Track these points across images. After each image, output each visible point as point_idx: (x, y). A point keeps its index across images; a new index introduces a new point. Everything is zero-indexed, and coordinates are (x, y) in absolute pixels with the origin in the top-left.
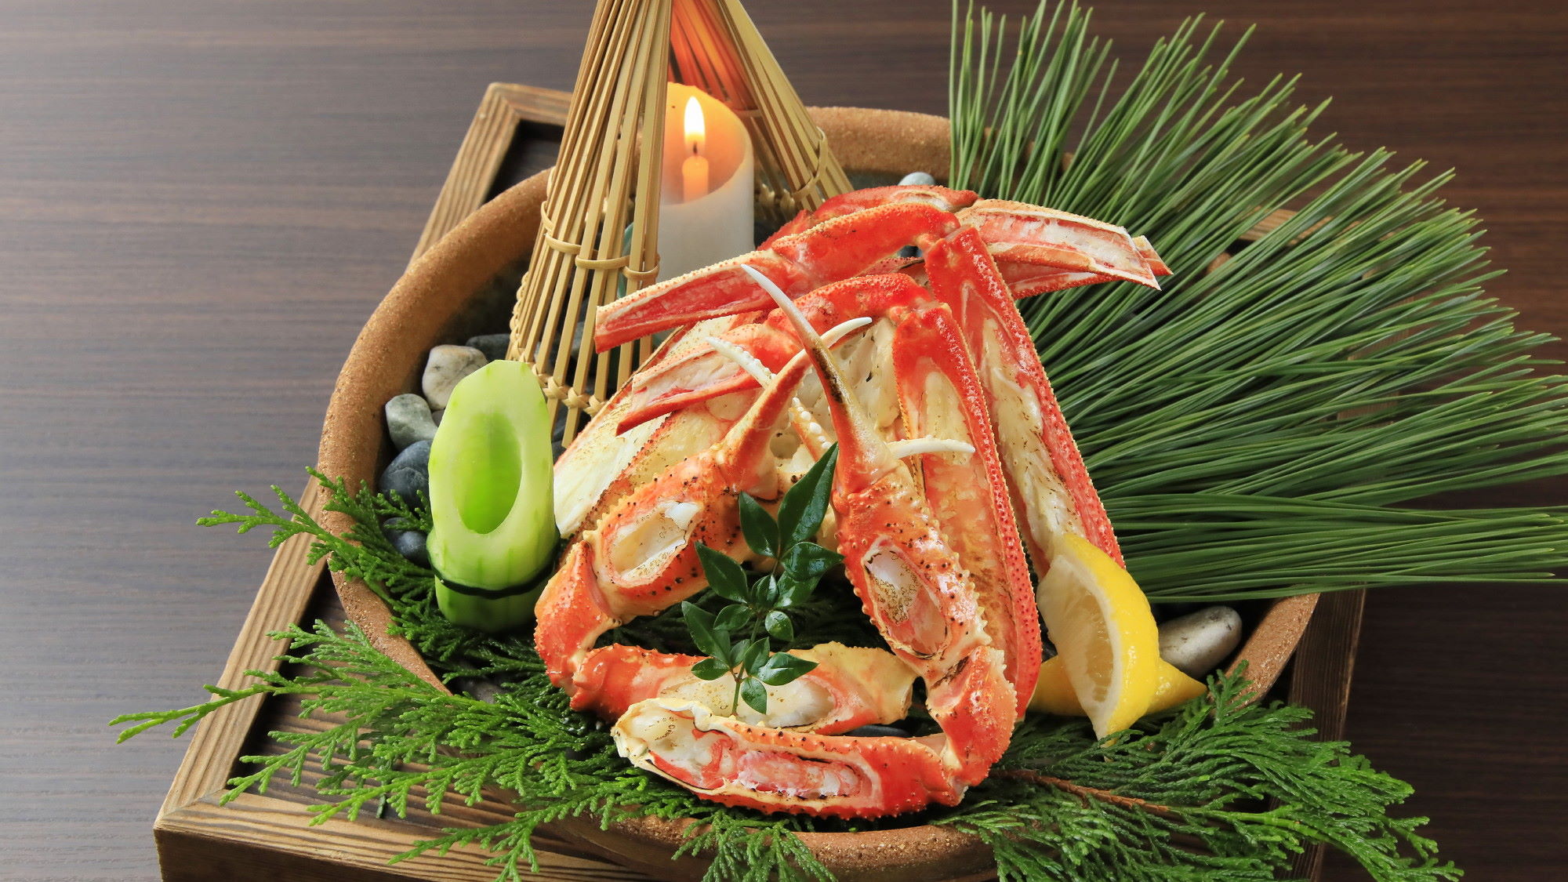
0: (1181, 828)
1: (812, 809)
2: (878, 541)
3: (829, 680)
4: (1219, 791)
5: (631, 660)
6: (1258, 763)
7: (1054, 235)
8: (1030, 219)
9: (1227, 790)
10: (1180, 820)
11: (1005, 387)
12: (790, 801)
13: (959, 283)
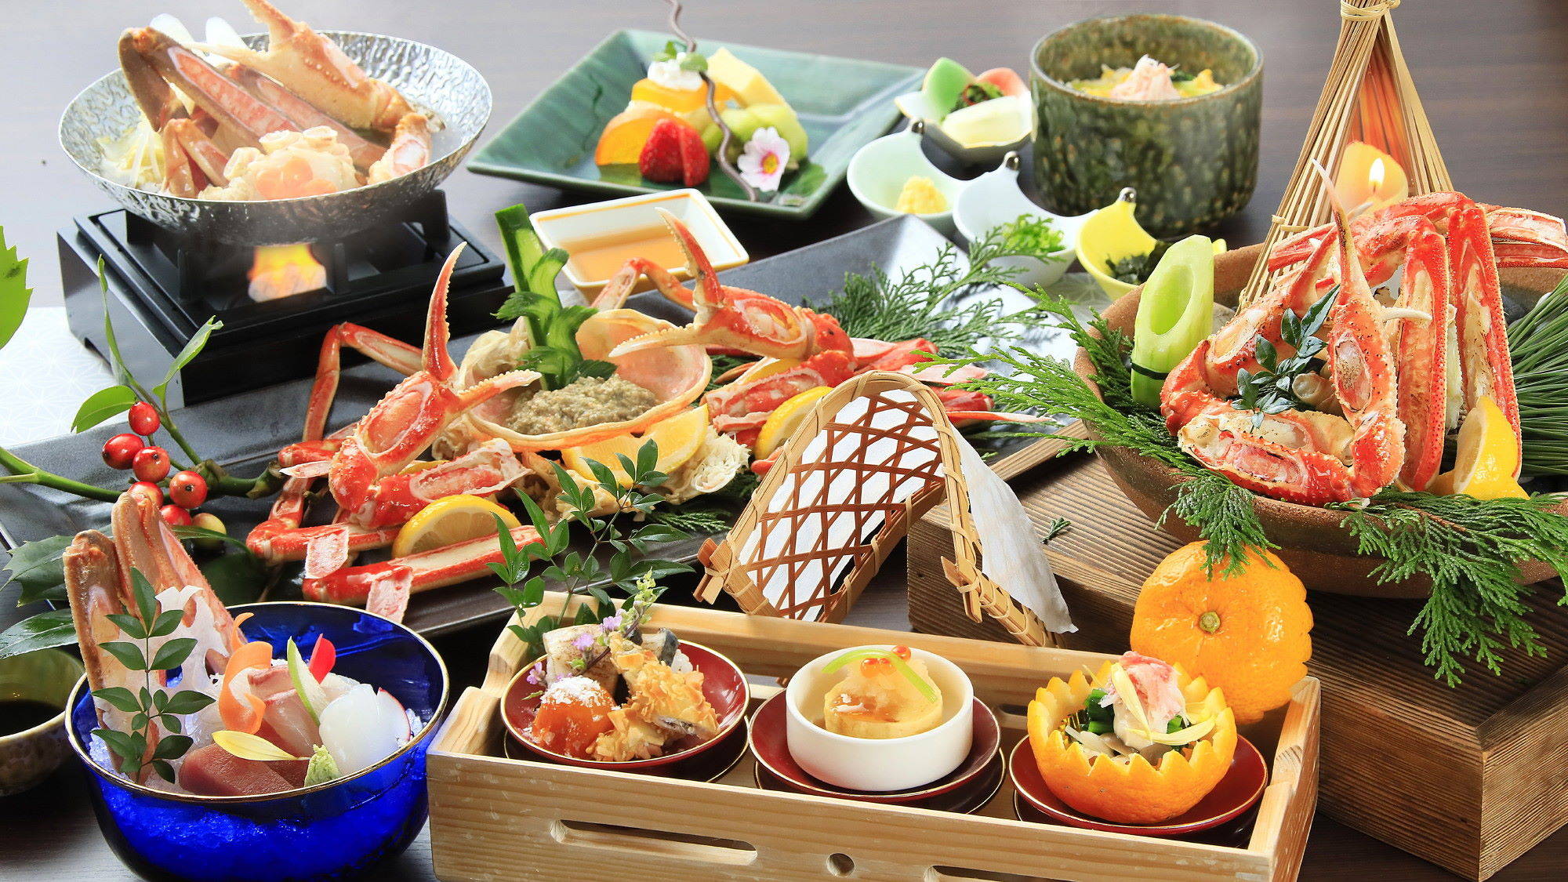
0: (1468, 539)
1: (1266, 487)
2: (1345, 333)
3: (1306, 427)
4: (1498, 525)
5: (1205, 401)
6: (1526, 517)
7: (1529, 224)
8: (1520, 216)
9: (1503, 525)
10: (1469, 536)
11: (1473, 305)
12: (1256, 479)
13: (1464, 239)
